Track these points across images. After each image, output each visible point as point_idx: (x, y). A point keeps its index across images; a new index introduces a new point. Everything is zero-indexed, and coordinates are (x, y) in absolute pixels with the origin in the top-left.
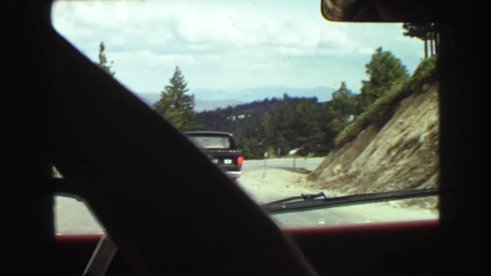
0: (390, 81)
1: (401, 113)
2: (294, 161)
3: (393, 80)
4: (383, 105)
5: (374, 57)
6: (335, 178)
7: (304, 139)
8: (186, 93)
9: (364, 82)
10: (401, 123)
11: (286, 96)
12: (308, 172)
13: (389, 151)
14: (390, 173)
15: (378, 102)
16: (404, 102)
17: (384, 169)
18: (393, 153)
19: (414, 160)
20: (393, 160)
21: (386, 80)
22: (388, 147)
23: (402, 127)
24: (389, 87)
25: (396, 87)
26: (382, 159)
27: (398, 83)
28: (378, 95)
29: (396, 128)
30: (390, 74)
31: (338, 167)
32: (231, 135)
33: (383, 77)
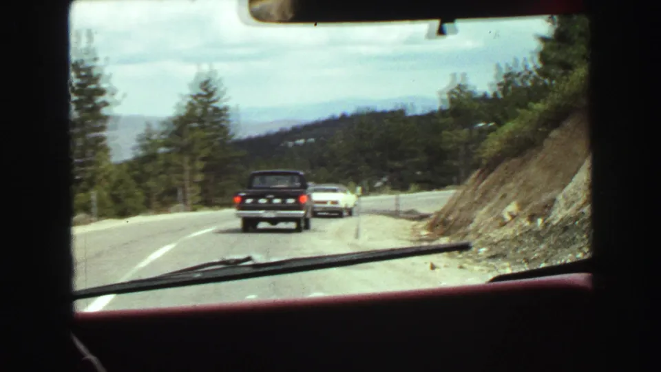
2: (397, 199)
6: (508, 232)
7: (397, 164)
8: (215, 105)
9: (544, 39)
12: (422, 217)
31: (513, 207)
32: (302, 173)
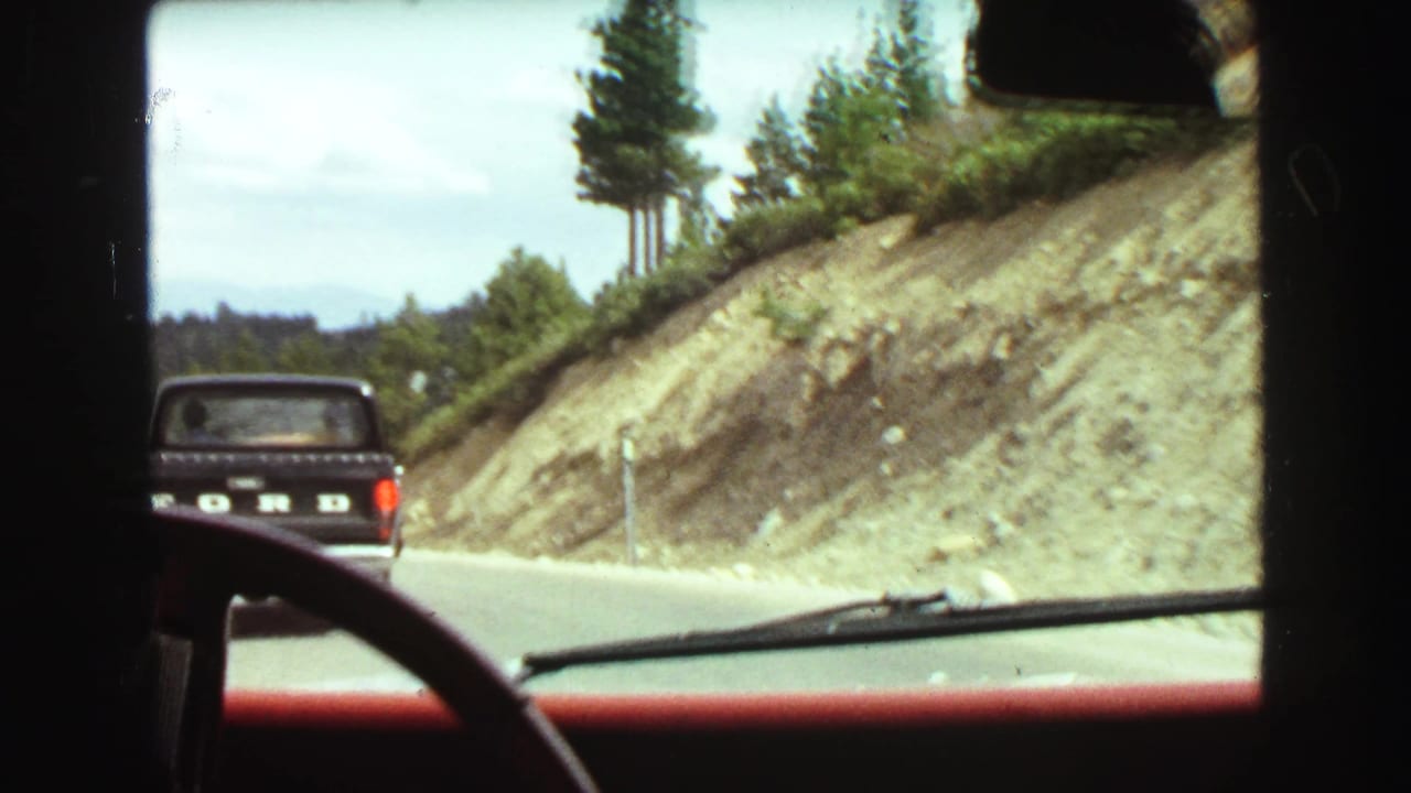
0: (539, 322)
1: (564, 396)
3: (547, 320)
4: (523, 377)
5: (505, 268)
10: (563, 419)
11: (224, 311)
13: (536, 476)
14: (539, 515)
15: (513, 367)
16: (572, 372)
17: (524, 509)
18: (545, 479)
19: (587, 492)
20: (546, 492)
21: (531, 318)
22: (531, 467)
23: (566, 426)
24: (536, 336)
25: (554, 340)
26: (522, 490)
27: (558, 330)
28: (511, 350)
29: (552, 427)
30: (541, 306)
33: (522, 311)
